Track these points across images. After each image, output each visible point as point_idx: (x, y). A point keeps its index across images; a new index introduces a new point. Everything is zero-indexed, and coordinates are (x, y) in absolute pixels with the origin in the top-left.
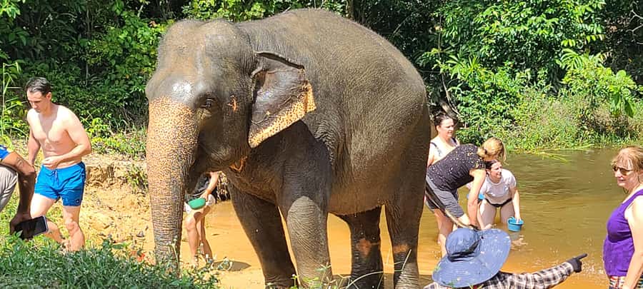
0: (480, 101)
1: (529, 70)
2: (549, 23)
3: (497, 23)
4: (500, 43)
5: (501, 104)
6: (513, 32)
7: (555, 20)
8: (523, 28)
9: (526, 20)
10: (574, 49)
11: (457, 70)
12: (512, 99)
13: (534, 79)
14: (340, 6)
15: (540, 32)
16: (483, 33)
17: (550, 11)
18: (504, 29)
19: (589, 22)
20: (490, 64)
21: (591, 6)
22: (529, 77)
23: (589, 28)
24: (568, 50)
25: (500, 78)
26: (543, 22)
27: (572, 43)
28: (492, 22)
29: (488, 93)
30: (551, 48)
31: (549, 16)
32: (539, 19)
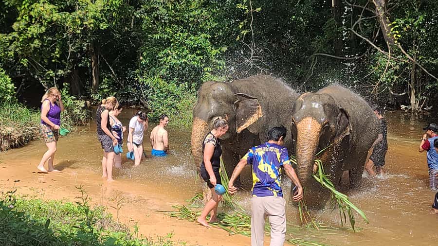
0: (159, 98)
1: (187, 83)
2: (198, 58)
3: (170, 57)
4: (172, 68)
5: (171, 100)
6: (178, 62)
7: (201, 57)
8: (184, 60)
9: (186, 56)
10: (211, 72)
11: (148, 81)
12: (178, 98)
13: (190, 87)
14: (86, 44)
15: (193, 63)
16: (162, 62)
17: (198, 52)
18: (173, 59)
19: (219, 59)
20: (167, 79)
21: (220, 51)
22: (187, 87)
23: (219, 62)
24: (207, 73)
25: (172, 87)
26: (194, 57)
27: (209, 69)
28: (168, 56)
29: (164, 94)
30: (198, 72)
31: (198, 55)
32: (193, 56)
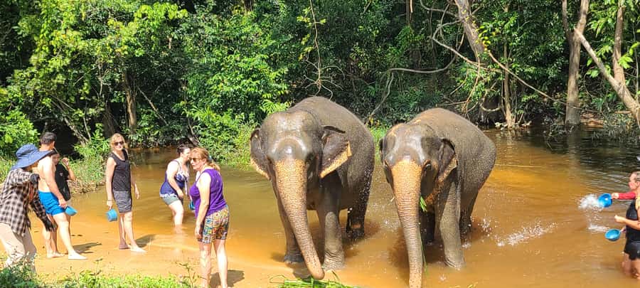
0: (213, 134)
1: (243, 113)
2: (254, 83)
3: (222, 84)
4: (224, 97)
5: (227, 136)
6: (232, 89)
7: (258, 82)
8: (238, 87)
9: (240, 82)
10: (272, 100)
11: (197, 114)
12: (234, 133)
13: (247, 119)
14: (118, 75)
15: (249, 89)
16: (213, 91)
17: (254, 76)
18: (226, 89)
19: (279, 82)
20: (219, 110)
21: (280, 73)
22: (244, 118)
23: (279, 86)
24: (267, 100)
25: (226, 119)
26: (250, 83)
27: (269, 95)
28: (218, 84)
29: (218, 129)
30: (257, 99)
31: (254, 79)
32: (248, 81)
